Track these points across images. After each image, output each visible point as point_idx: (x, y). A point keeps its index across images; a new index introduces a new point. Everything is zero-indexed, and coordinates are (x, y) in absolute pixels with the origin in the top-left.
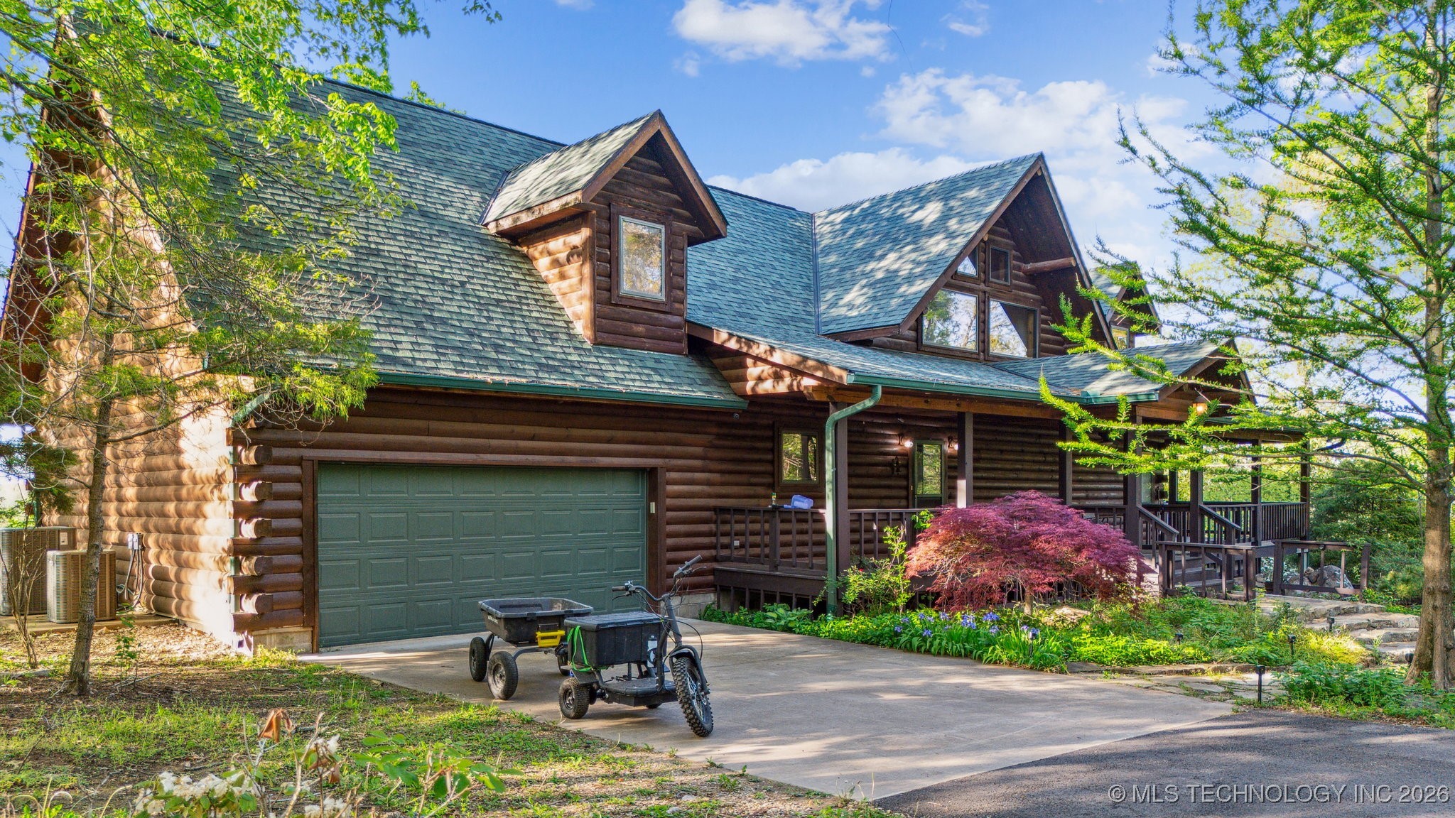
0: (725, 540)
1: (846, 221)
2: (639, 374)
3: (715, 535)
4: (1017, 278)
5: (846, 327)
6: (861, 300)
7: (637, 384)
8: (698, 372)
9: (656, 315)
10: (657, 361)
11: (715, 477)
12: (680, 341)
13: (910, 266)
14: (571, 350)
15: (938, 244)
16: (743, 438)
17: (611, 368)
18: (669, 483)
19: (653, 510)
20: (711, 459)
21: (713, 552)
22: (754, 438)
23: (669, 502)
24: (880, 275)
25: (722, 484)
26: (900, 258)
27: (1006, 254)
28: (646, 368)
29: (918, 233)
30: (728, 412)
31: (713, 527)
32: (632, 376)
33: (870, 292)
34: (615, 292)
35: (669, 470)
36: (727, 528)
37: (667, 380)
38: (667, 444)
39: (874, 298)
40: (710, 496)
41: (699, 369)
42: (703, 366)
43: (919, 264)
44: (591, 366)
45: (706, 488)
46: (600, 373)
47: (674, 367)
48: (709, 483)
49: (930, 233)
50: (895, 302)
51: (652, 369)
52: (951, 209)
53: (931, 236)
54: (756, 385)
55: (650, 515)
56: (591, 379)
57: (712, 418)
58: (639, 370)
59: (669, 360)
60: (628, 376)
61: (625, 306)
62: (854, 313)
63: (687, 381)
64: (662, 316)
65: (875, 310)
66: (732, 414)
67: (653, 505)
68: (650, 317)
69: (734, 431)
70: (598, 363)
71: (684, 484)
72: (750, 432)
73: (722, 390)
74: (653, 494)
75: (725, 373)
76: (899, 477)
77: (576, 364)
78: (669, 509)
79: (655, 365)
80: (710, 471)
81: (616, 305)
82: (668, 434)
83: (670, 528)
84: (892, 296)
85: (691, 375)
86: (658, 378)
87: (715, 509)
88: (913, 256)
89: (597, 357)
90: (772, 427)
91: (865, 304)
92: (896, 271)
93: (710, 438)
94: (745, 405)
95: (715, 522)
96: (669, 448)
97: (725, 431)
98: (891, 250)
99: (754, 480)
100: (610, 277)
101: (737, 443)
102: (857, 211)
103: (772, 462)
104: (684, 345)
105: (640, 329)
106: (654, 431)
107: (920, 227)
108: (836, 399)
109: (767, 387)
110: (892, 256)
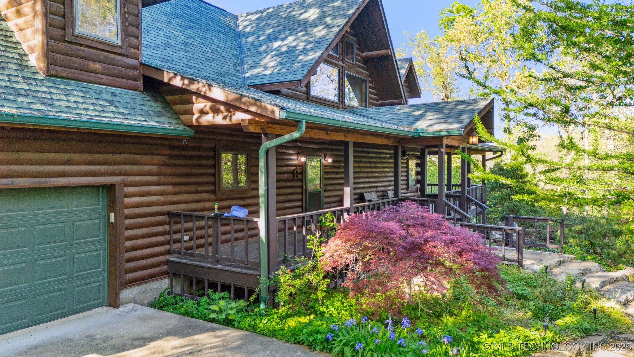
0: (177, 236)
1: (257, 19)
2: (93, 104)
3: (169, 233)
4: (358, 60)
5: (263, 81)
6: (272, 64)
7: (89, 113)
8: (153, 106)
9: (113, 56)
10: (114, 94)
11: (169, 188)
12: (136, 80)
13: (303, 44)
14: (20, 79)
15: (320, 31)
16: (191, 157)
17: (63, 97)
18: (126, 196)
19: (112, 219)
20: (164, 175)
21: (167, 247)
22: (200, 157)
23: (127, 211)
24: (284, 49)
25: (175, 193)
26: (296, 39)
27: (352, 45)
28: (102, 99)
29: (306, 25)
30: (178, 139)
31: (167, 227)
32: (86, 106)
33: (279, 59)
34: (68, 31)
35: (127, 185)
36: (178, 227)
37: (121, 111)
38: (125, 164)
39: (281, 63)
40: (164, 204)
41: (153, 103)
42: (157, 101)
43: (309, 43)
44: (40, 95)
45: (160, 198)
46: (50, 102)
47: (129, 101)
48: (163, 194)
49: (314, 25)
50: (296, 65)
51: (108, 101)
52: (325, 12)
53: (315, 27)
54: (199, 117)
55: (110, 224)
56: (38, 107)
57: (165, 142)
58: (94, 101)
59: (125, 95)
60: (80, 106)
61: (81, 45)
62: (268, 72)
63: (142, 112)
64: (118, 57)
65: (283, 71)
66: (182, 140)
67: (112, 215)
68: (107, 57)
69: (184, 153)
70: (49, 93)
71: (141, 196)
72: (196, 153)
73: (173, 121)
74: (112, 205)
75: (174, 107)
76: (298, 180)
77: (22, 92)
78: (127, 218)
79: (111, 98)
80: (164, 184)
81: (71, 43)
82: (125, 156)
83: (128, 233)
84: (293, 62)
85: (144, 108)
86: (114, 109)
87: (168, 214)
88: (305, 38)
89: (48, 87)
90: (214, 149)
91: (275, 67)
92: (295, 47)
93: (164, 158)
94: (192, 133)
95: (169, 224)
96: (127, 168)
97: (176, 152)
98: (289, 35)
99: (200, 188)
100: (64, 17)
101: (186, 162)
102: (265, 14)
103: (214, 175)
104: (140, 83)
105: (97, 66)
106: (113, 153)
107: (306, 22)
108: (268, 131)
109: (209, 119)
110: (291, 38)
